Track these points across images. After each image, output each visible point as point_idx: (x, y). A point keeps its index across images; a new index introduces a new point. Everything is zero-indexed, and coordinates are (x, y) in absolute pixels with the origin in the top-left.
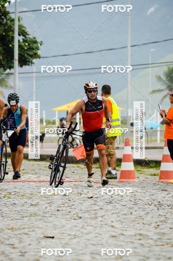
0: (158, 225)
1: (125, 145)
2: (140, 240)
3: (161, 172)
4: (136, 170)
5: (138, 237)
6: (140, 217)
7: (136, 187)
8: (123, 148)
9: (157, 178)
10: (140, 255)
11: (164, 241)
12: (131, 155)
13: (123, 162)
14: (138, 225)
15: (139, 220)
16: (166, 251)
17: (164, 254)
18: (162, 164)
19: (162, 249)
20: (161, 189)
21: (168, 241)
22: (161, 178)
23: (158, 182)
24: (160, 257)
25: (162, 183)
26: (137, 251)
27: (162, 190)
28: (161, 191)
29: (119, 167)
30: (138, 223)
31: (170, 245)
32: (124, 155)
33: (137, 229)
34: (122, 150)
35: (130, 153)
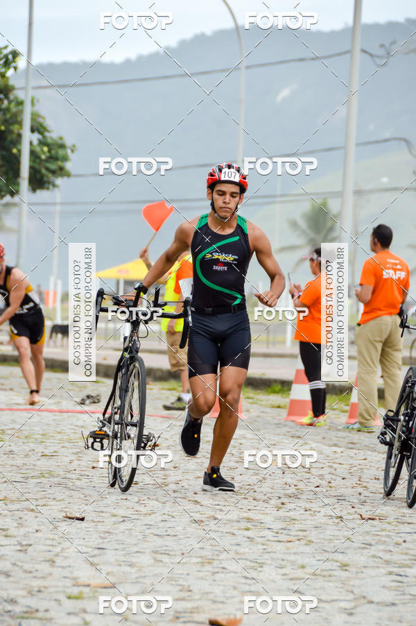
0: (283, 504)
2: (248, 529)
3: (293, 402)
5: (244, 524)
6: (248, 487)
9: (284, 413)
10: (246, 559)
11: (293, 533)
14: (245, 501)
16: (295, 553)
17: (292, 558)
18: (294, 387)
19: (288, 549)
20: (290, 434)
21: (301, 533)
22: (290, 413)
23: (286, 420)
24: (283, 563)
25: (292, 424)
26: (242, 550)
27: (293, 437)
28: (291, 438)
31: (303, 542)
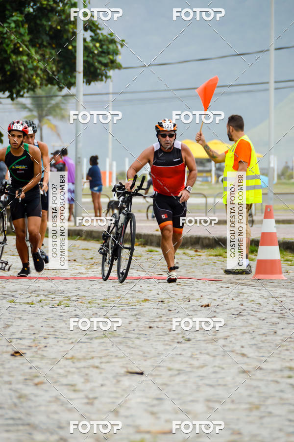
1: (266, 217)
2: (290, 377)
4: (282, 259)
5: (287, 373)
6: (289, 340)
7: (284, 288)
8: (261, 222)
10: (290, 404)
12: (275, 233)
13: (262, 245)
14: (287, 353)
15: (288, 343)
26: (285, 396)
29: (255, 253)
30: (287, 350)
32: (263, 234)
33: (284, 359)
34: (260, 225)
35: (274, 230)
